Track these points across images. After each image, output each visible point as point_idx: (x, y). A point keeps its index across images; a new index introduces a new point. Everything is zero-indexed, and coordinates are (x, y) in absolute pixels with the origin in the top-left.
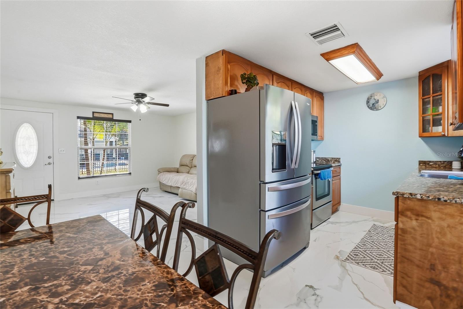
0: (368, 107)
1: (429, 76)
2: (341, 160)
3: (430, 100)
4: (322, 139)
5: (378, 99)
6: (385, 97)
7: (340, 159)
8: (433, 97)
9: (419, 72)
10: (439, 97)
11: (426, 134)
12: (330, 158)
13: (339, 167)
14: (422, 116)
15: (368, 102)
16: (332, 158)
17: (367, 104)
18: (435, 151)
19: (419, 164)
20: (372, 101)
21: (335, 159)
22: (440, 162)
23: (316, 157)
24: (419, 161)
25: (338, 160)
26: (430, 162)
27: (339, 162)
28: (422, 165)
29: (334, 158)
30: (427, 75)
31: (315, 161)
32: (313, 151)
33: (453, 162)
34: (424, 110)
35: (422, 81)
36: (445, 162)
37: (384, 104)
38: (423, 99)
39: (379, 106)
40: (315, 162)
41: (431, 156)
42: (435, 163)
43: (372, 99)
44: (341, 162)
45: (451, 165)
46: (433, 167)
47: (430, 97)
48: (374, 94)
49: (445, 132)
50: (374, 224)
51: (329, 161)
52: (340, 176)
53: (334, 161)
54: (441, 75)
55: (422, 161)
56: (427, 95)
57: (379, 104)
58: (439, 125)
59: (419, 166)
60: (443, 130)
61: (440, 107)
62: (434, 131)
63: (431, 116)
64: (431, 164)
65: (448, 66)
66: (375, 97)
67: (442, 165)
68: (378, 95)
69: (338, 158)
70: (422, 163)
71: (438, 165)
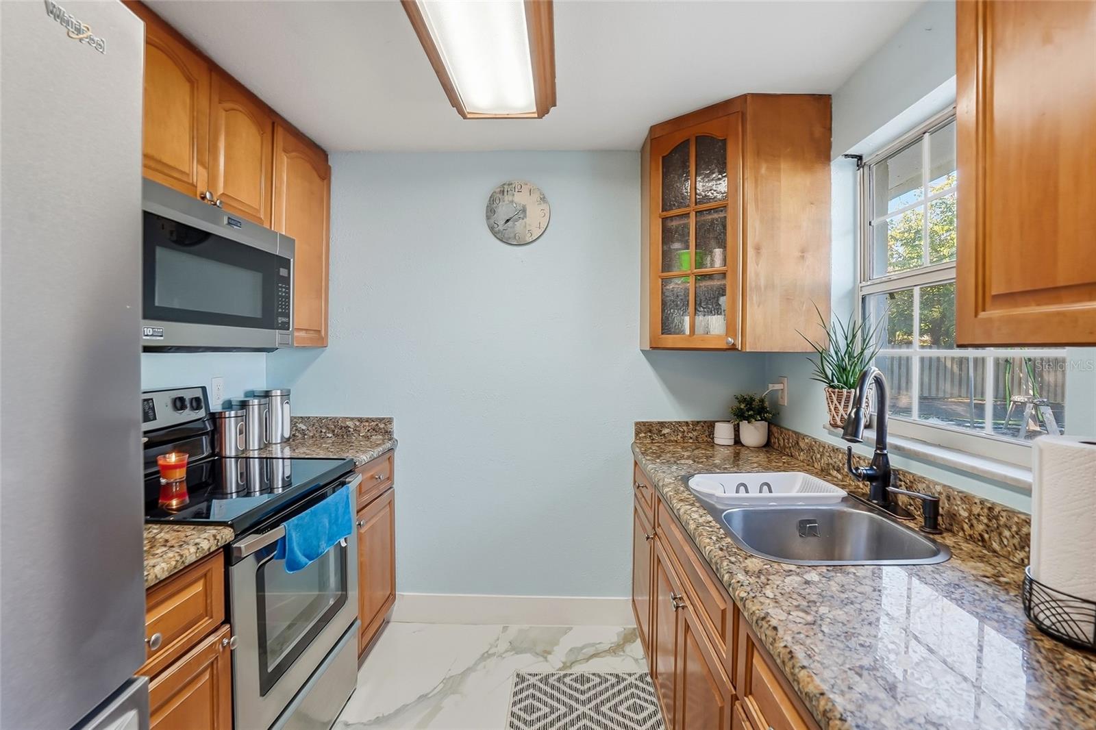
0: (492, 229)
1: (686, 143)
2: (397, 428)
3: (686, 226)
4: (319, 339)
5: (524, 203)
6: (543, 199)
7: (390, 421)
8: (699, 213)
9: (651, 128)
10: (716, 216)
11: (670, 340)
12: (352, 419)
13: (387, 456)
14: (659, 277)
15: (491, 211)
16: (360, 420)
17: (488, 218)
18: (675, 390)
19: (637, 434)
20: (503, 212)
21: (373, 424)
22: (687, 423)
23: (292, 419)
24: (637, 424)
25: (382, 426)
26: (662, 424)
27: (388, 433)
28: (643, 435)
29: (367, 420)
30: (679, 138)
31: (287, 435)
32: (279, 393)
33: (718, 425)
34: (667, 262)
35: (663, 157)
36: (698, 422)
37: (544, 226)
38: (664, 220)
39: (527, 229)
40: (288, 439)
41: (668, 410)
42: (676, 426)
43: (507, 202)
44: (395, 436)
45: (711, 434)
46: (670, 441)
47: (687, 215)
48: (511, 184)
49: (735, 337)
50: (518, 675)
51: (349, 431)
52: (390, 491)
53: (368, 431)
54: (724, 141)
55: (644, 424)
56: (679, 207)
57: (528, 222)
58: (717, 310)
59: (636, 438)
60: (730, 329)
61: (718, 252)
62: (699, 330)
63: (692, 280)
64: (666, 431)
65: (743, 115)
66: (513, 195)
67: (690, 435)
68: (525, 190)
69: (384, 419)
70: (643, 428)
71: (680, 435)
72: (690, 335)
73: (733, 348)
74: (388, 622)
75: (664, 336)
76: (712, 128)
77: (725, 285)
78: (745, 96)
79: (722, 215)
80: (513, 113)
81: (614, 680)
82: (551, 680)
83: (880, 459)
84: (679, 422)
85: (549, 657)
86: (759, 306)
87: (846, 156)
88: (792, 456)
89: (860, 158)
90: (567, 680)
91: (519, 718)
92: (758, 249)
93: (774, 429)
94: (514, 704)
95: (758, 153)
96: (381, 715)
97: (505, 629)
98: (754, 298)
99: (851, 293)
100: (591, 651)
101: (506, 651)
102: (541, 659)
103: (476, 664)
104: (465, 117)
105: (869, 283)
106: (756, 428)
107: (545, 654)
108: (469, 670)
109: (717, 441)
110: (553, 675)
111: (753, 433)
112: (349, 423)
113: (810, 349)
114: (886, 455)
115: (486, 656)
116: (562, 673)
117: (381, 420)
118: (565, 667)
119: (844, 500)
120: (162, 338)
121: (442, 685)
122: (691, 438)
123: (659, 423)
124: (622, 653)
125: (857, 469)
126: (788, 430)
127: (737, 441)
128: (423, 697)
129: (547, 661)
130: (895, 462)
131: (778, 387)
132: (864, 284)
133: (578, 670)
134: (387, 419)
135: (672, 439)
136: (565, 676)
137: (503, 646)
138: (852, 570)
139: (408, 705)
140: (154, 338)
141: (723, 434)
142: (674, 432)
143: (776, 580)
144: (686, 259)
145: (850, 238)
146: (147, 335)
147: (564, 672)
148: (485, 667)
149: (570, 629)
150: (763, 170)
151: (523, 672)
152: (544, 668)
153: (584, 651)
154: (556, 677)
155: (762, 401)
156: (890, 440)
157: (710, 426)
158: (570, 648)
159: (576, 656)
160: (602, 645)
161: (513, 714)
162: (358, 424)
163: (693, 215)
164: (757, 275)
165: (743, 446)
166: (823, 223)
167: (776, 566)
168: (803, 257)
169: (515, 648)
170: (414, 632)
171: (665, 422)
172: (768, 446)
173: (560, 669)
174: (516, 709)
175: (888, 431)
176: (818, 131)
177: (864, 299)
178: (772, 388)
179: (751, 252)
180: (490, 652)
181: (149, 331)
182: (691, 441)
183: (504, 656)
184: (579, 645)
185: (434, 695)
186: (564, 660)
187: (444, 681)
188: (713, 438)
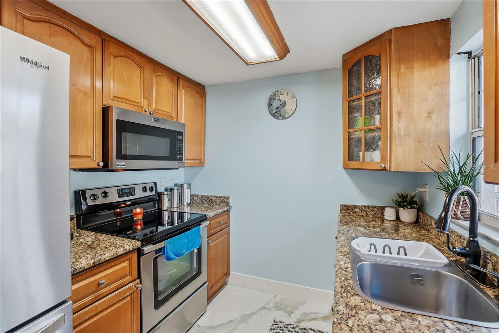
0: (270, 112)
1: (360, 60)
2: (231, 201)
3: (360, 105)
4: (201, 163)
5: (284, 99)
6: (294, 97)
7: (228, 198)
8: (366, 97)
9: (344, 56)
10: (375, 98)
11: (353, 164)
12: (214, 196)
13: (226, 213)
14: (347, 132)
15: (270, 105)
16: (217, 197)
17: (269, 107)
19: (341, 211)
20: (276, 104)
21: (222, 199)
22: (369, 207)
23: (191, 196)
24: (341, 205)
25: (225, 200)
26: (355, 207)
27: (227, 203)
28: (344, 211)
29: (220, 197)
30: (356, 59)
31: (189, 202)
32: (186, 185)
33: (386, 208)
34: (351, 123)
35: (348, 70)
36: (375, 207)
37: (294, 110)
38: (349, 102)
39: (286, 111)
40: (190, 204)
41: (358, 199)
42: (362, 208)
43: (277, 100)
44: (231, 205)
45: (383, 213)
46: (359, 215)
47: (360, 98)
48: (279, 91)
49: (386, 164)
50: (275, 321)
51: (213, 202)
52: (228, 228)
53: (220, 202)
54: (380, 57)
55: (345, 206)
56: (356, 95)
57: (286, 108)
58: (376, 148)
59: (340, 213)
60: (383, 159)
61: (377, 118)
62: (367, 159)
63: (363, 132)
64: (357, 210)
65: (390, 40)
66: (280, 96)
67: (370, 213)
68: (285, 93)
69: (226, 197)
70: (344, 208)
71: (365, 212)
72: (362, 162)
73: (385, 169)
74: (227, 284)
75: (349, 162)
76: (373, 51)
77: (380, 136)
78: (390, 31)
79: (378, 97)
82: (289, 327)
84: (364, 206)
85: (292, 315)
86: (400, 146)
88: (428, 231)
89: (470, 53)
90: (297, 329)
92: (399, 114)
93: (420, 214)
95: (399, 61)
96: (212, 325)
97: (275, 296)
98: (397, 142)
99: (465, 136)
100: (313, 316)
101: (273, 308)
102: (288, 315)
103: (257, 311)
104: (248, 65)
105: (477, 130)
106: (408, 212)
107: (290, 313)
108: (254, 313)
109: (386, 218)
110: (291, 324)
111: (407, 215)
112: (213, 198)
115: (263, 308)
116: (295, 325)
117: (225, 197)
118: (298, 321)
120: (125, 166)
121: (240, 318)
122: (371, 215)
123: (353, 206)
124: (329, 321)
125: (454, 248)
126: (427, 215)
127: (398, 218)
128: (231, 321)
129: (290, 317)
131: (421, 190)
132: (474, 130)
133: (304, 325)
134: (227, 197)
135: (360, 214)
136: (297, 326)
137: (272, 305)
139: (224, 323)
140: (121, 167)
141: (390, 214)
142: (361, 211)
143: (362, 314)
144: (360, 121)
145: (464, 104)
146: (118, 166)
147: (297, 324)
148: (261, 313)
149: (306, 303)
150: (402, 70)
151: (278, 320)
152: (287, 320)
153: (309, 316)
154: (292, 326)
155: (412, 197)
157: (382, 209)
158: (302, 313)
159: (306, 317)
160: (319, 314)
162: (216, 198)
163: (363, 98)
164: (399, 128)
165: (401, 221)
166: (444, 96)
167: (368, 304)
168: (429, 117)
169: (277, 307)
171: (357, 206)
172: (417, 223)
173: (295, 322)
176: (440, 41)
177: (474, 140)
178: (419, 190)
179: (395, 116)
180: (265, 307)
181: (119, 164)
182: (371, 216)
183: (271, 310)
184: (308, 312)
185: (236, 321)
186: (298, 318)
187: (242, 316)
188: (384, 216)
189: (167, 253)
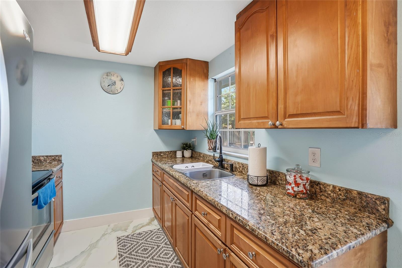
0: (102, 87)
1: (170, 68)
2: (63, 159)
3: (170, 93)
5: (115, 80)
6: (122, 79)
7: (61, 156)
8: (174, 90)
9: (159, 62)
10: (178, 91)
11: (165, 126)
12: (43, 156)
14: (161, 107)
15: (102, 81)
16: (47, 156)
18: (165, 142)
19: (153, 156)
21: (53, 158)
22: (168, 152)
24: (153, 153)
25: (57, 158)
26: (161, 152)
27: (60, 161)
28: (155, 156)
29: (50, 156)
30: (168, 67)
33: (177, 152)
34: (164, 103)
35: (163, 72)
36: (172, 151)
37: (122, 88)
38: (163, 90)
39: (116, 89)
41: (162, 148)
43: (109, 79)
44: (63, 162)
45: (175, 155)
46: (163, 157)
47: (170, 90)
48: (110, 73)
49: (184, 126)
50: (117, 238)
51: (42, 161)
52: (61, 183)
53: (51, 160)
54: (181, 70)
55: (155, 152)
56: (167, 87)
57: (116, 87)
58: (178, 118)
59: (153, 157)
60: (183, 123)
61: (179, 101)
62: (173, 124)
63: (171, 109)
64: (162, 154)
65: (187, 64)
66: (111, 77)
67: (169, 155)
68: (115, 76)
69: (58, 155)
70: (155, 154)
71: (166, 155)
72: (171, 125)
73: (183, 129)
74: (60, 233)
75: (163, 125)
76: (178, 66)
77: (181, 111)
78: (187, 59)
79: (180, 91)
80: (117, 53)
81: (150, 232)
82: (129, 236)
83: (221, 156)
84: (166, 151)
85: (127, 230)
86: (190, 117)
87: (212, 79)
88: (198, 159)
89: (215, 79)
90: (135, 235)
91: (121, 249)
92: (190, 101)
93: (193, 152)
94: (118, 246)
95: (191, 75)
96: (67, 262)
97: (109, 226)
98: (189, 115)
99: (213, 114)
100: (141, 226)
101: (111, 232)
102: (124, 231)
103: (101, 238)
104: (99, 51)
105: (217, 112)
106: (188, 152)
107: (125, 230)
108: (98, 241)
109: (177, 157)
110: (130, 235)
111: (187, 153)
112: (42, 158)
113: (203, 129)
114: (222, 155)
115: (104, 235)
116: (133, 234)
117: (56, 156)
118: (133, 232)
119: (213, 167)
121: (89, 247)
122: (170, 156)
123: (160, 152)
124: (151, 225)
125: (216, 159)
126: (198, 152)
127: (183, 156)
128: (82, 252)
129: (126, 232)
130: (224, 157)
131: (194, 140)
132: (216, 112)
133: (138, 232)
134: (60, 155)
135: (164, 157)
136: (134, 234)
137: (109, 231)
138: (216, 180)
139: (77, 256)
141: (179, 154)
142: (164, 154)
144: (169, 103)
145: (213, 100)
147: (134, 233)
148: (104, 238)
149: (133, 221)
150: (191, 80)
151: (119, 236)
152: (126, 234)
153: (139, 226)
154: (131, 235)
155: (190, 144)
156: (223, 152)
157: (175, 152)
158: (133, 227)
159: (136, 228)
160: (144, 224)
161: (118, 248)
162: (46, 158)
163: (172, 90)
164: (190, 108)
165: (185, 157)
166: (206, 95)
168: (201, 104)
169: (114, 230)
170: (73, 234)
171: (162, 152)
172: (192, 157)
173: (131, 233)
174: (119, 247)
175: (222, 150)
176: (205, 71)
177: (216, 116)
178: (192, 140)
179: (188, 102)
180: (105, 233)
182: (170, 157)
183: (111, 233)
184: (137, 225)
185: (87, 251)
186: (132, 230)
187: (90, 246)
188: (176, 156)
189: (40, 201)
